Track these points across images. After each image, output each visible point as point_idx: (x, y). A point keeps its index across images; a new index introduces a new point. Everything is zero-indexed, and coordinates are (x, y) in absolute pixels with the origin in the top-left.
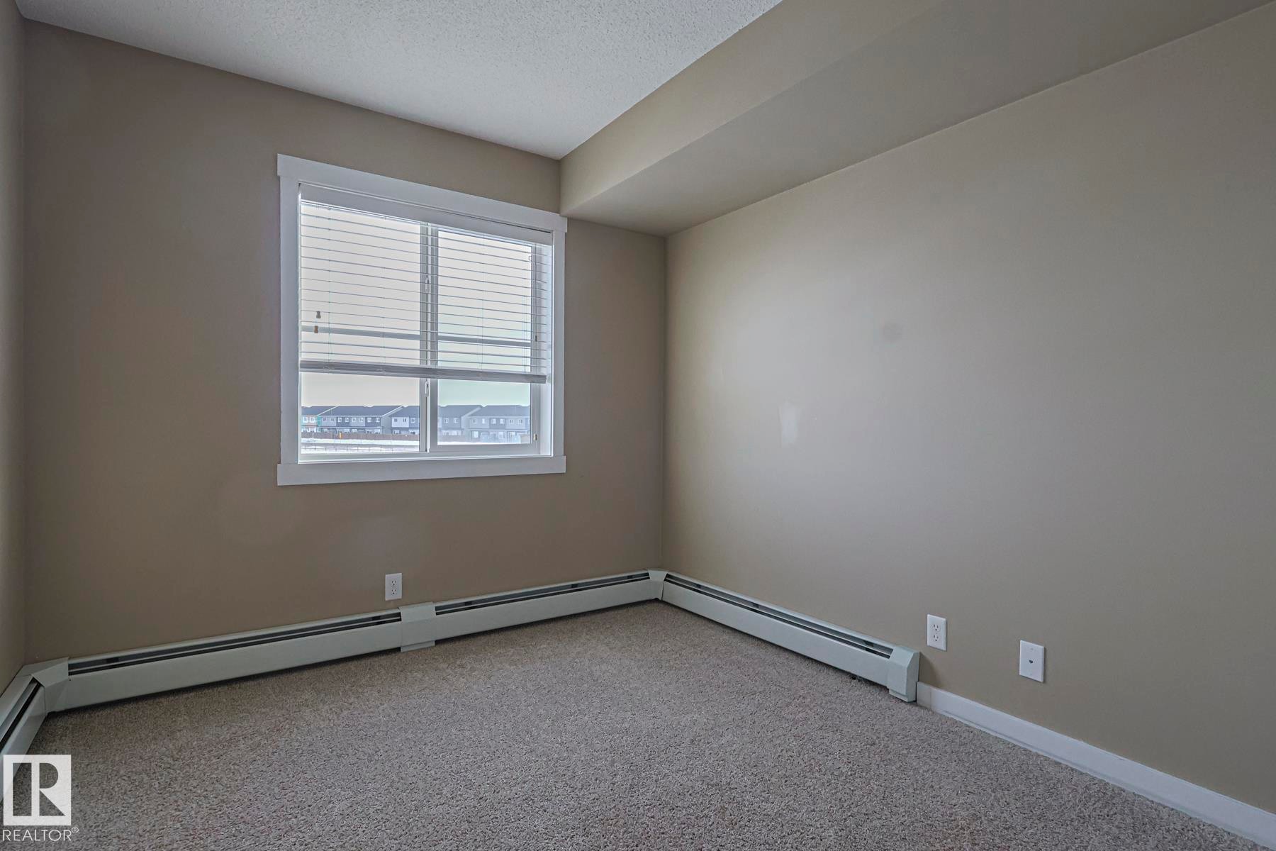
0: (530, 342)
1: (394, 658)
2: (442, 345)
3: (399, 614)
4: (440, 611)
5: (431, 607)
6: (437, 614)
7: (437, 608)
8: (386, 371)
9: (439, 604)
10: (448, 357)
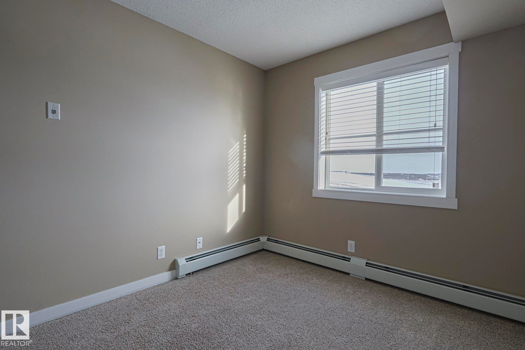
0: (442, 127)
1: (346, 276)
2: (385, 137)
3: (350, 259)
4: (367, 264)
5: (364, 262)
6: (366, 265)
7: (367, 263)
8: (350, 153)
9: (368, 262)
10: (388, 142)
